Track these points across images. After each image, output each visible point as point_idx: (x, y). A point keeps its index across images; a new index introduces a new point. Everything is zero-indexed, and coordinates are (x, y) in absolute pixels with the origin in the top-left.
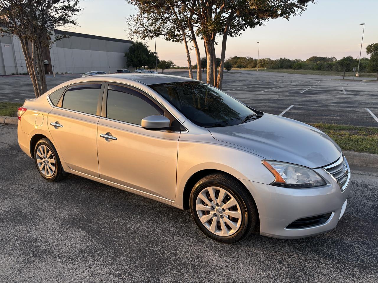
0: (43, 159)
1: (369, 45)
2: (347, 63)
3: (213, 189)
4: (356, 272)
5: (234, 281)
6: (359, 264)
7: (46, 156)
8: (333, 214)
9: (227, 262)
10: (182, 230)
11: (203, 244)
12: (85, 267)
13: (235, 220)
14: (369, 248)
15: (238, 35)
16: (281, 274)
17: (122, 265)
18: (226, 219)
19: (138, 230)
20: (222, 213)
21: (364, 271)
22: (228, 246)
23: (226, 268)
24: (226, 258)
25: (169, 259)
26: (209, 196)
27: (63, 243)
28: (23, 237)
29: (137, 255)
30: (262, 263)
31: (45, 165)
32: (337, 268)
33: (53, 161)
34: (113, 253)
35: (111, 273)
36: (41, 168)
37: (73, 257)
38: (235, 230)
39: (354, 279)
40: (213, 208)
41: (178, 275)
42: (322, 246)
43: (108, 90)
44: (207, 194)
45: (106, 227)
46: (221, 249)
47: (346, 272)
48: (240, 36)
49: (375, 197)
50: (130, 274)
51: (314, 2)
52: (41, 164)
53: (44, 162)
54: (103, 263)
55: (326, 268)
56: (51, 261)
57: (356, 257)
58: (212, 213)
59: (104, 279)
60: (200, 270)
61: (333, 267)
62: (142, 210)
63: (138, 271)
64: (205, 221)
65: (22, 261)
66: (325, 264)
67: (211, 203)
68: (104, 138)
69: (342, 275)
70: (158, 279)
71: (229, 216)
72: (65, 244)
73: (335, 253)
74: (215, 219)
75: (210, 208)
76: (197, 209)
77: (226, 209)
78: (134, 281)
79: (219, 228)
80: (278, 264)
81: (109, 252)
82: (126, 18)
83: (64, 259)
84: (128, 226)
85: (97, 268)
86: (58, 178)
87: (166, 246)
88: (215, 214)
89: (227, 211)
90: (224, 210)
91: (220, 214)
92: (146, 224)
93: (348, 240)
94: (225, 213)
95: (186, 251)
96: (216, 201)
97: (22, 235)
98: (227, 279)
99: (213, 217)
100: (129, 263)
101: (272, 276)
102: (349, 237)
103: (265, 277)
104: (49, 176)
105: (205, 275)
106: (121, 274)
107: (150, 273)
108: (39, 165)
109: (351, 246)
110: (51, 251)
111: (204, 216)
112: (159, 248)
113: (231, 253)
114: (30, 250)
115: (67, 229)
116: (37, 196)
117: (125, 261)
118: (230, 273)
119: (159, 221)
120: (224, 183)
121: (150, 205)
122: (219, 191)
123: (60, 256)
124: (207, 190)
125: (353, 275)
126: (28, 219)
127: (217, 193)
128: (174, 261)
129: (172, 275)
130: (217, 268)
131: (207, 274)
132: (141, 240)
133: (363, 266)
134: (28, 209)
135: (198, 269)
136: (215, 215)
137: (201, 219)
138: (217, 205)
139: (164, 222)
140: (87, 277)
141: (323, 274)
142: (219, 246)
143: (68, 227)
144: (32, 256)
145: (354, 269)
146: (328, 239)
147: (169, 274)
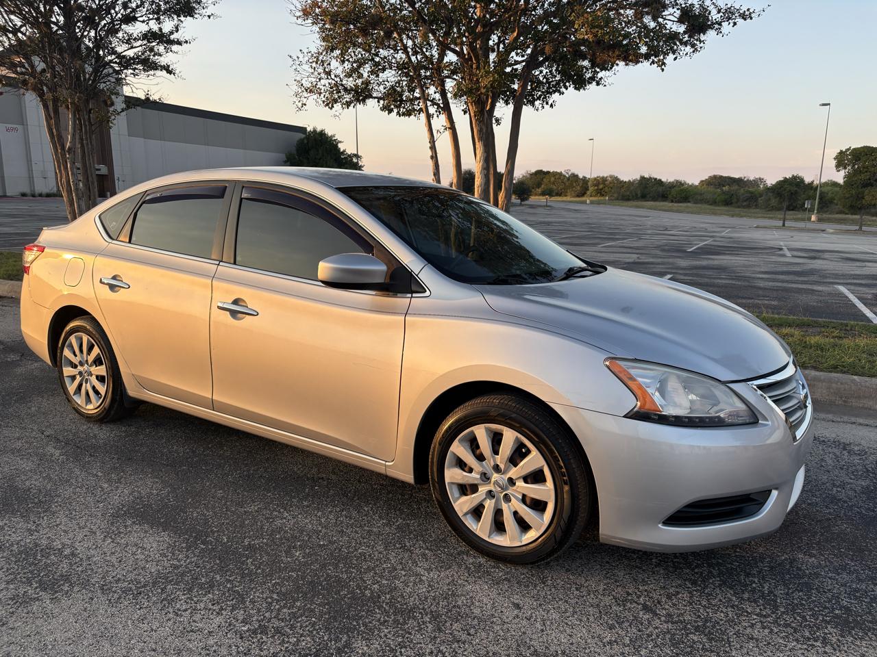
0: (79, 367)
1: (841, 151)
2: (790, 191)
3: (488, 430)
4: (830, 633)
5: (536, 651)
6: (837, 616)
7: (85, 359)
8: (775, 493)
9: (517, 606)
10: (410, 533)
11: (460, 566)
12: (166, 614)
13: (539, 506)
14: (860, 580)
15: (547, 103)
16: (649, 636)
17: (259, 610)
18: (516, 505)
19: (302, 532)
20: (506, 489)
21: (850, 633)
22: (522, 572)
23: (517, 620)
24: (516, 599)
25: (375, 599)
26: (478, 447)
27: (114, 559)
28: (17, 544)
29: (298, 589)
30: (603, 611)
31: (82, 381)
32: (787, 625)
33: (102, 370)
34: (238, 584)
35: (231, 629)
36: (71, 388)
37: (137, 592)
38: (537, 530)
39: (828, 649)
40: (485, 477)
41: (398, 636)
42: (748, 575)
43: (241, 199)
44: (473, 443)
45: (223, 523)
46: (503, 577)
47: (807, 634)
48: (551, 106)
49: (868, 471)
50: (278, 631)
51: (721, 32)
52: (73, 378)
53: (80, 373)
54: (213, 605)
55: (759, 625)
56: (83, 600)
57: (830, 601)
58: (483, 489)
59: (211, 642)
60: (451, 625)
61: (775, 622)
62: (312, 488)
63: (299, 624)
64: (466, 508)
65: (10, 599)
66: (757, 615)
67: (482, 466)
68: (228, 313)
69: (797, 641)
70: (347, 645)
71: (524, 496)
72: (120, 561)
73: (780, 591)
74: (489, 505)
75: (479, 476)
76: (447, 480)
77: (517, 479)
78: (287, 648)
79: (499, 526)
80: (641, 613)
81: (229, 581)
82: (291, 57)
83: (116, 596)
84: (278, 522)
85: (197, 617)
86: (112, 412)
87: (369, 569)
88: (490, 492)
89: (520, 483)
90: (512, 482)
91: (502, 493)
92: (323, 520)
93: (808, 562)
94: (514, 488)
95: (417, 580)
96: (494, 460)
97: (15, 538)
98: (518, 645)
99: (485, 499)
100: (277, 607)
101: (627, 641)
102: (811, 556)
103: (610, 643)
104: (91, 408)
105: (464, 637)
106: (255, 632)
107: (327, 629)
108: (67, 381)
109: (817, 575)
110: (83, 576)
111: (464, 498)
112: (352, 573)
113: (528, 586)
114: (31, 572)
115: (126, 527)
116: (57, 453)
117: (267, 603)
118: (524, 633)
119: (354, 513)
120: (514, 415)
121: (334, 477)
122: (502, 435)
123: (105, 588)
124: (472, 432)
125: (825, 642)
126: (32, 503)
127: (496, 439)
128: (387, 604)
129: (382, 635)
130: (495, 620)
131: (469, 634)
132: (310, 555)
133: (847, 622)
134: (35, 482)
135: (446, 622)
136: (490, 494)
137: (456, 506)
138: (497, 468)
139: (366, 515)
140: (170, 639)
141: (752, 639)
142: (500, 572)
143: (129, 523)
144: (36, 588)
145: (827, 628)
146: (762, 559)
147: (376, 632)
